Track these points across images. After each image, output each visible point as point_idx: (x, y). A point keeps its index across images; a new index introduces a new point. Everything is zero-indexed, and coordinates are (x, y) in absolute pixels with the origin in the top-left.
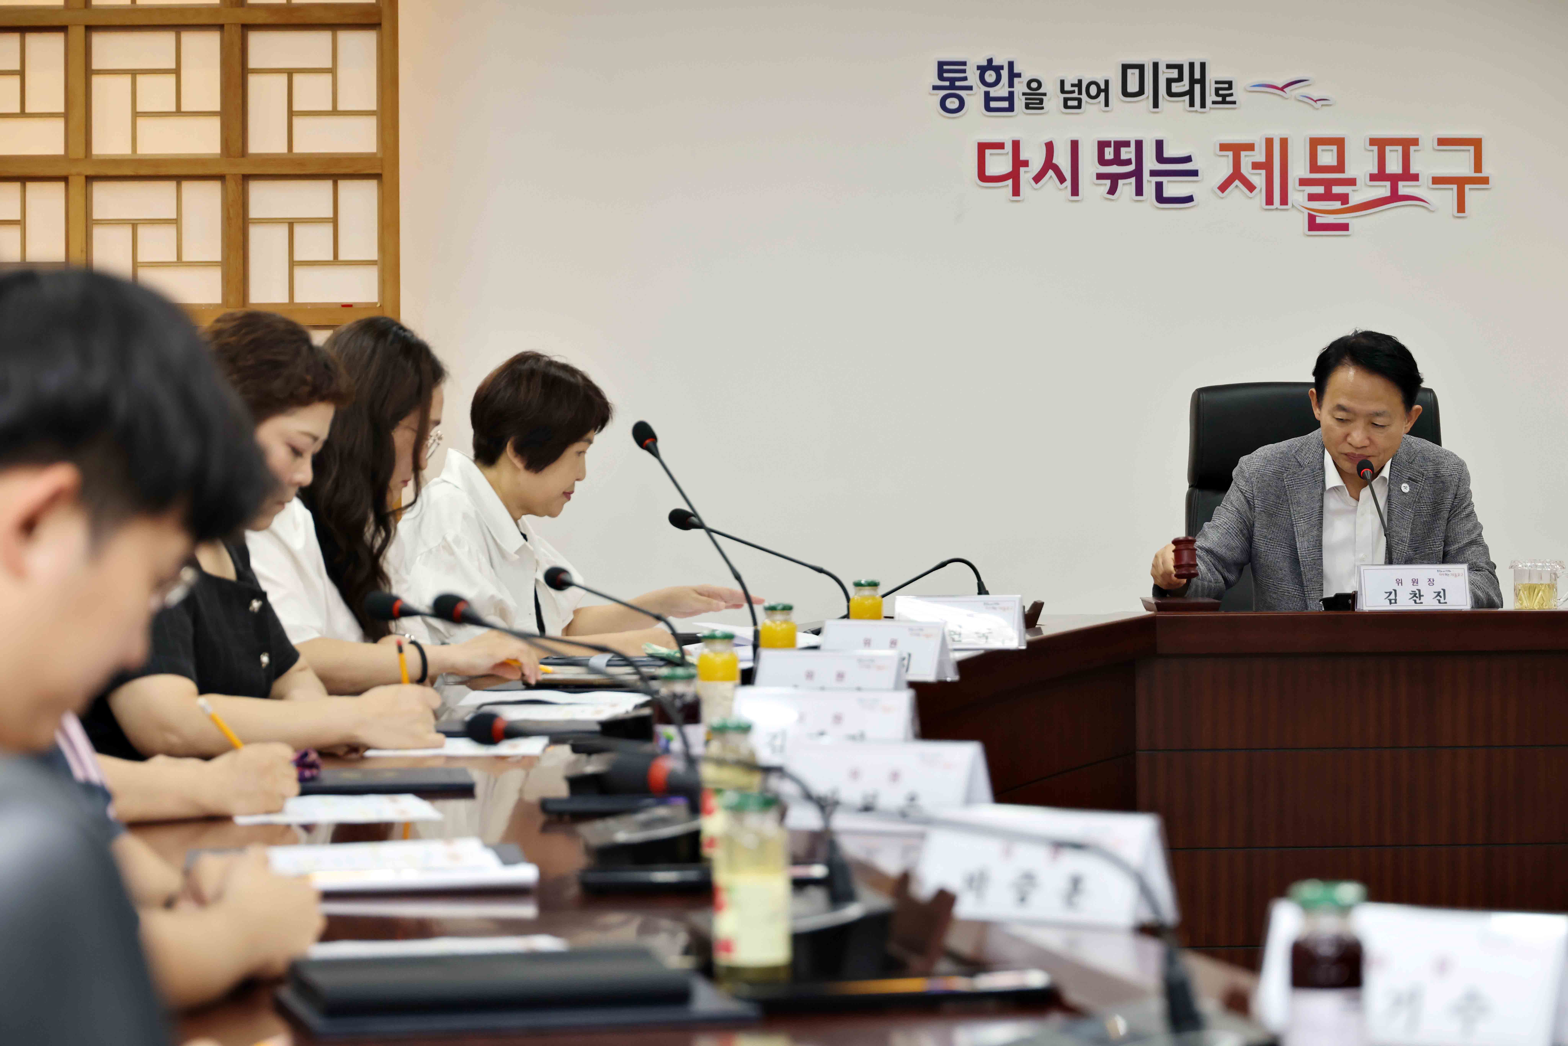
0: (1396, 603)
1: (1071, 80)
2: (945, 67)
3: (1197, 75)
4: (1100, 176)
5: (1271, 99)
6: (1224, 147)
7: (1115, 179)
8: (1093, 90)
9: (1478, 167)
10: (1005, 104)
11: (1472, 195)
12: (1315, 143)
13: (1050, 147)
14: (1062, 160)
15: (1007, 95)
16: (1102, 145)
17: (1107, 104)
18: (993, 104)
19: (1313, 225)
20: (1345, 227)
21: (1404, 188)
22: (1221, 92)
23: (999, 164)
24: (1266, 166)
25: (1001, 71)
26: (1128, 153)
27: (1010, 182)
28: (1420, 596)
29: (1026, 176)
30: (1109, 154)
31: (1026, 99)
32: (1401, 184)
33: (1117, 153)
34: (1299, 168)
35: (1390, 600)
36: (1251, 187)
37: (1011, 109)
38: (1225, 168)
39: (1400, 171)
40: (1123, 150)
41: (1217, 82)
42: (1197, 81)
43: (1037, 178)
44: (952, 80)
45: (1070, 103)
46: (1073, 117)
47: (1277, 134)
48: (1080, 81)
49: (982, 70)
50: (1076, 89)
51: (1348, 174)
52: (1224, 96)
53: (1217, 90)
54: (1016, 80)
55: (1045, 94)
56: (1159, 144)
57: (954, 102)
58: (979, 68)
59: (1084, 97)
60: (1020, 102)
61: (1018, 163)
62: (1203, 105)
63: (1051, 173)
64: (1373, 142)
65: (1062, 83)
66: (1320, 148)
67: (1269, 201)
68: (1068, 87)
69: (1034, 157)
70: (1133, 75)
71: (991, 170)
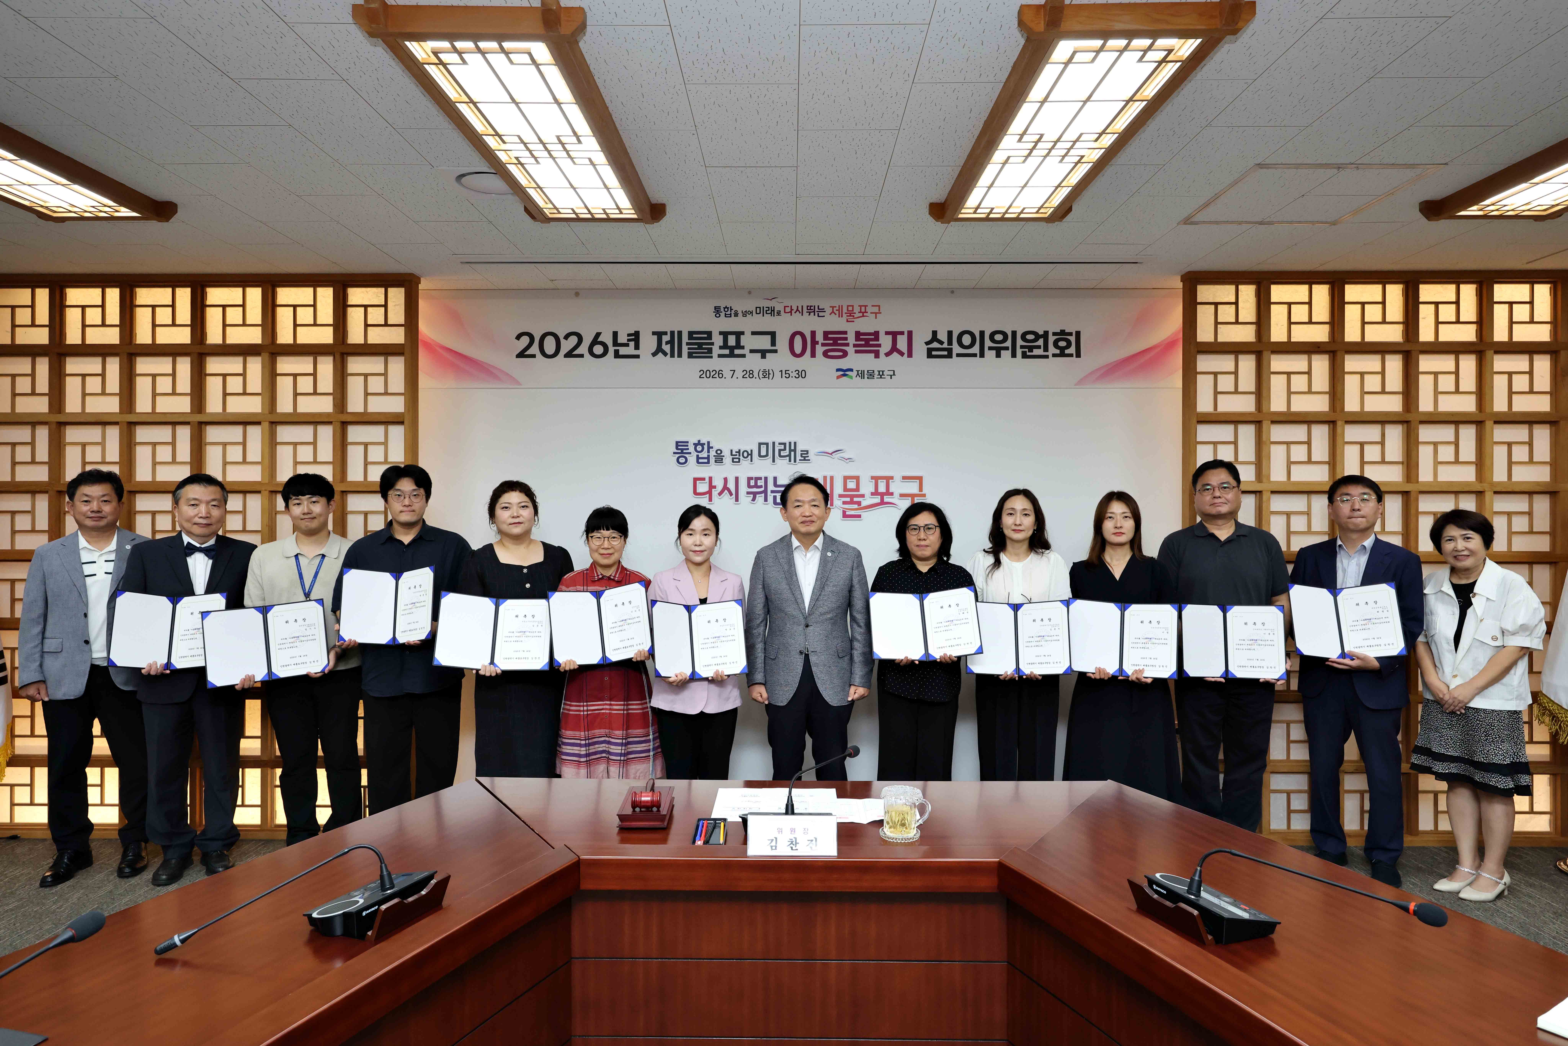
1: (735, 449)
2: (679, 444)
3: (793, 448)
4: (748, 493)
5: (826, 459)
7: (755, 494)
8: (745, 454)
9: (921, 489)
10: (706, 461)
12: (846, 478)
13: (726, 480)
14: (731, 485)
15: (707, 456)
16: (749, 479)
17: (751, 461)
18: (700, 461)
19: (845, 515)
20: (859, 516)
21: (887, 499)
22: (803, 455)
23: (703, 487)
25: (704, 446)
26: (761, 483)
27: (707, 495)
29: (715, 492)
30: (752, 483)
31: (715, 458)
32: (885, 497)
33: (756, 483)
34: (839, 489)
39: (885, 491)
40: (759, 481)
41: (801, 451)
42: (793, 450)
43: (720, 494)
44: (682, 450)
45: (735, 460)
46: (736, 466)
47: (829, 474)
48: (740, 450)
49: (696, 445)
50: (738, 454)
51: (861, 492)
52: (805, 457)
53: (801, 454)
54: (711, 450)
55: (724, 456)
56: (775, 479)
57: (683, 460)
58: (694, 444)
59: (741, 457)
60: (712, 460)
61: (712, 487)
62: (795, 461)
63: (726, 491)
64: (872, 478)
65: (732, 451)
66: (848, 481)
68: (734, 453)
69: (719, 484)
70: (763, 448)
71: (699, 490)
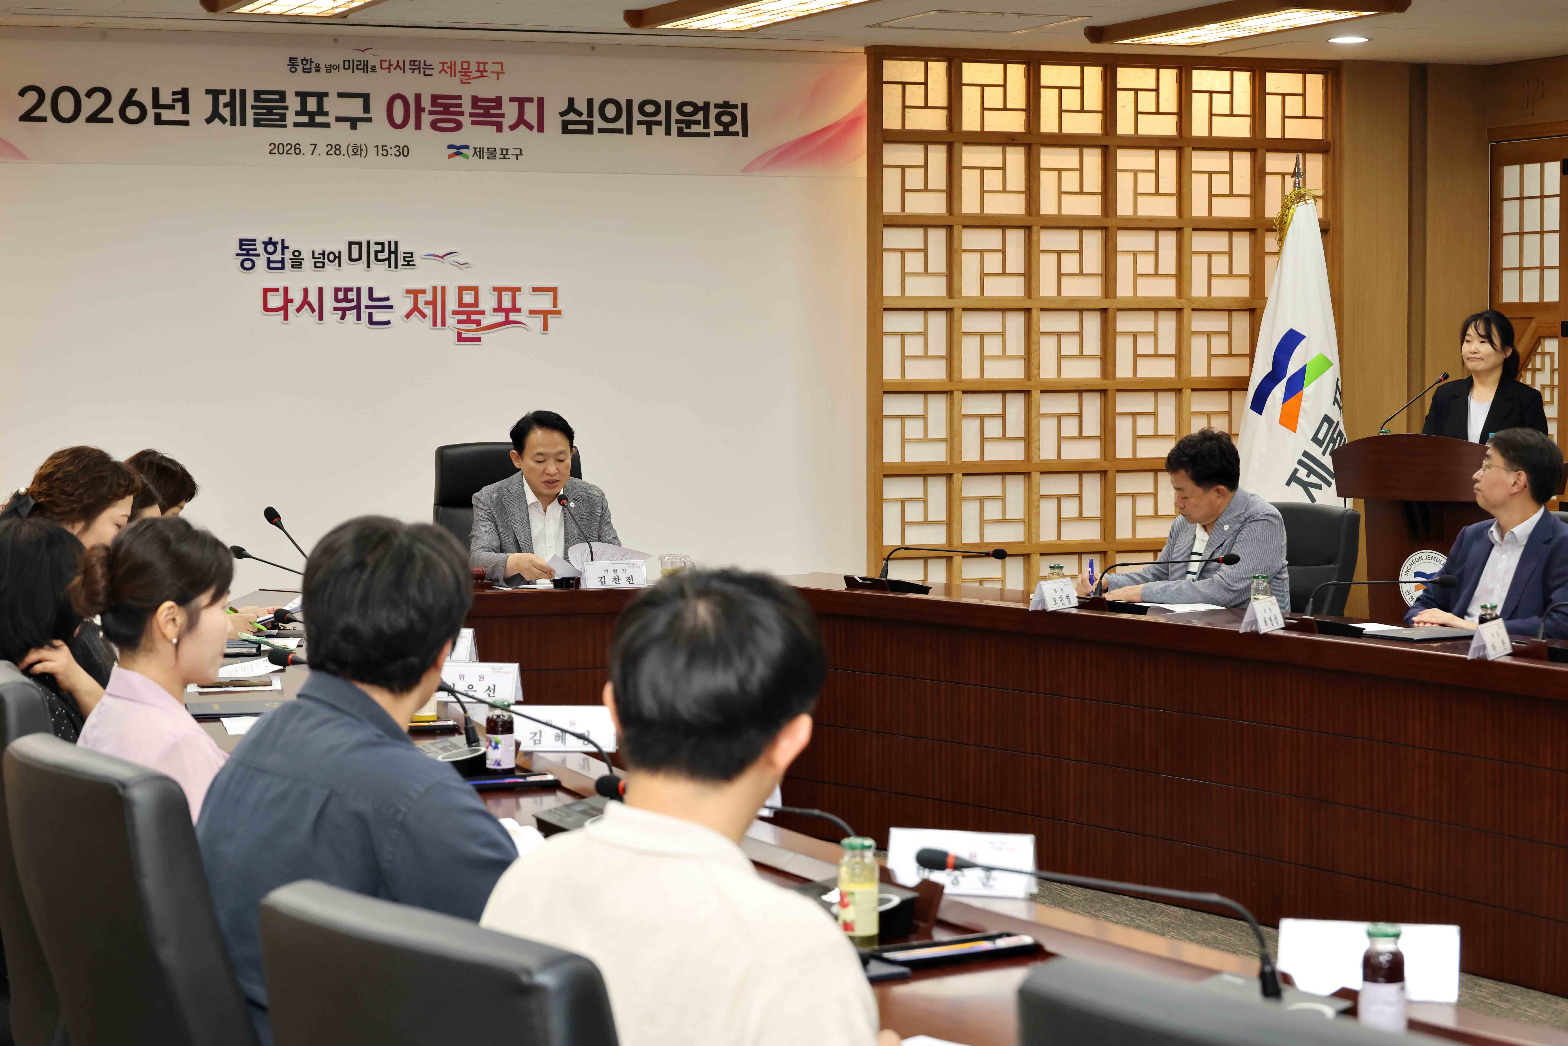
0: (605, 584)
1: (318, 250)
2: (243, 242)
3: (393, 249)
4: (336, 309)
5: (435, 263)
6: (408, 292)
7: (344, 310)
8: (332, 257)
9: (555, 304)
10: (279, 265)
11: (552, 320)
12: (461, 290)
13: (306, 291)
14: (313, 298)
15: (280, 259)
16: (337, 290)
17: (340, 266)
18: (272, 265)
19: (460, 339)
20: (478, 339)
21: (513, 317)
22: (406, 259)
23: (276, 301)
24: (433, 303)
25: (277, 245)
26: (352, 295)
27: (282, 312)
28: (619, 579)
29: (292, 308)
30: (341, 295)
31: (292, 262)
32: (511, 314)
33: (346, 295)
34: (452, 304)
35: (602, 582)
36: (424, 316)
37: (283, 268)
38: (408, 304)
39: (510, 306)
40: (349, 293)
41: (404, 253)
43: (298, 310)
44: (248, 250)
45: (318, 265)
46: (319, 273)
47: (439, 284)
48: (324, 252)
49: (266, 244)
50: (321, 256)
51: (481, 308)
52: (408, 262)
53: (404, 258)
54: (286, 250)
55: (303, 259)
56: (371, 290)
57: (249, 264)
58: (264, 243)
59: (326, 261)
60: (288, 264)
61: (287, 301)
62: (396, 267)
63: (306, 307)
64: (495, 289)
65: (313, 252)
66: (464, 292)
67: (435, 324)
68: (316, 255)
69: (297, 297)
70: (355, 248)
71: (271, 305)
